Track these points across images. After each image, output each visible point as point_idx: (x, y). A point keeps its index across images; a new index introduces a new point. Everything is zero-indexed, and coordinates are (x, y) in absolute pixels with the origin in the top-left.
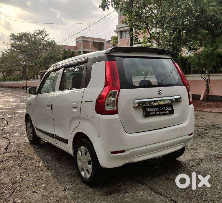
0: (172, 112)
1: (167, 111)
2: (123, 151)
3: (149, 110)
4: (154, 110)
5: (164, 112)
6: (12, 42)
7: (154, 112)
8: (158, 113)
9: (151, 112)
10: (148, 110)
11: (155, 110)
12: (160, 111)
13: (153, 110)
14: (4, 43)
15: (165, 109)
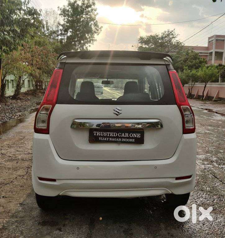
0: (140, 141)
1: (132, 138)
2: (54, 180)
3: (98, 133)
4: (107, 134)
5: (124, 140)
6: (140, 45)
7: (107, 137)
8: (113, 140)
9: (101, 136)
10: (96, 134)
11: (110, 135)
12: (117, 137)
13: (105, 134)
14: (133, 46)
15: (129, 135)
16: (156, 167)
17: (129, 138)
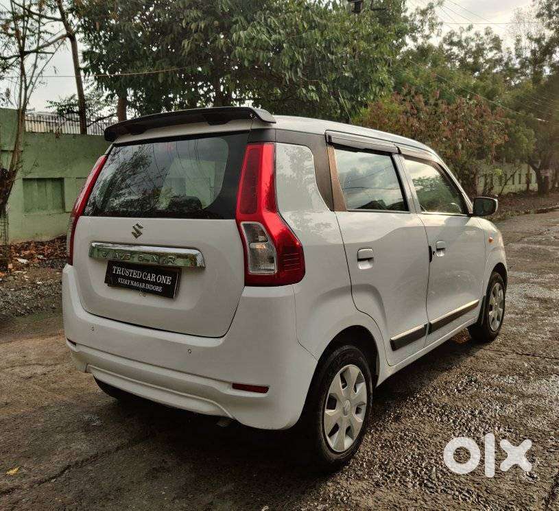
0: (169, 292)
1: (159, 285)
3: (118, 271)
4: (130, 273)
5: (148, 287)
7: (128, 278)
8: (136, 284)
9: (121, 276)
10: (116, 271)
11: (132, 274)
12: (141, 281)
13: (128, 272)
15: (156, 278)
16: (190, 350)
17: (154, 283)
